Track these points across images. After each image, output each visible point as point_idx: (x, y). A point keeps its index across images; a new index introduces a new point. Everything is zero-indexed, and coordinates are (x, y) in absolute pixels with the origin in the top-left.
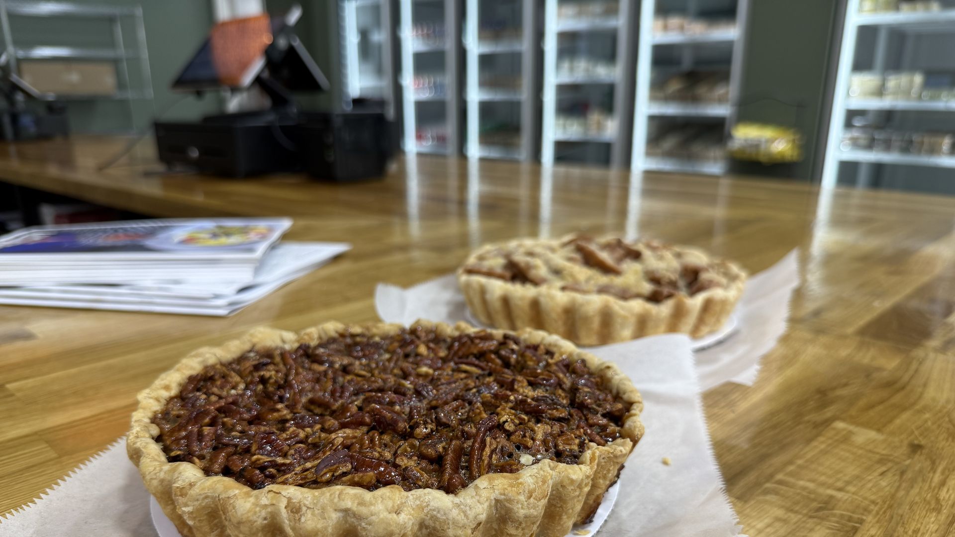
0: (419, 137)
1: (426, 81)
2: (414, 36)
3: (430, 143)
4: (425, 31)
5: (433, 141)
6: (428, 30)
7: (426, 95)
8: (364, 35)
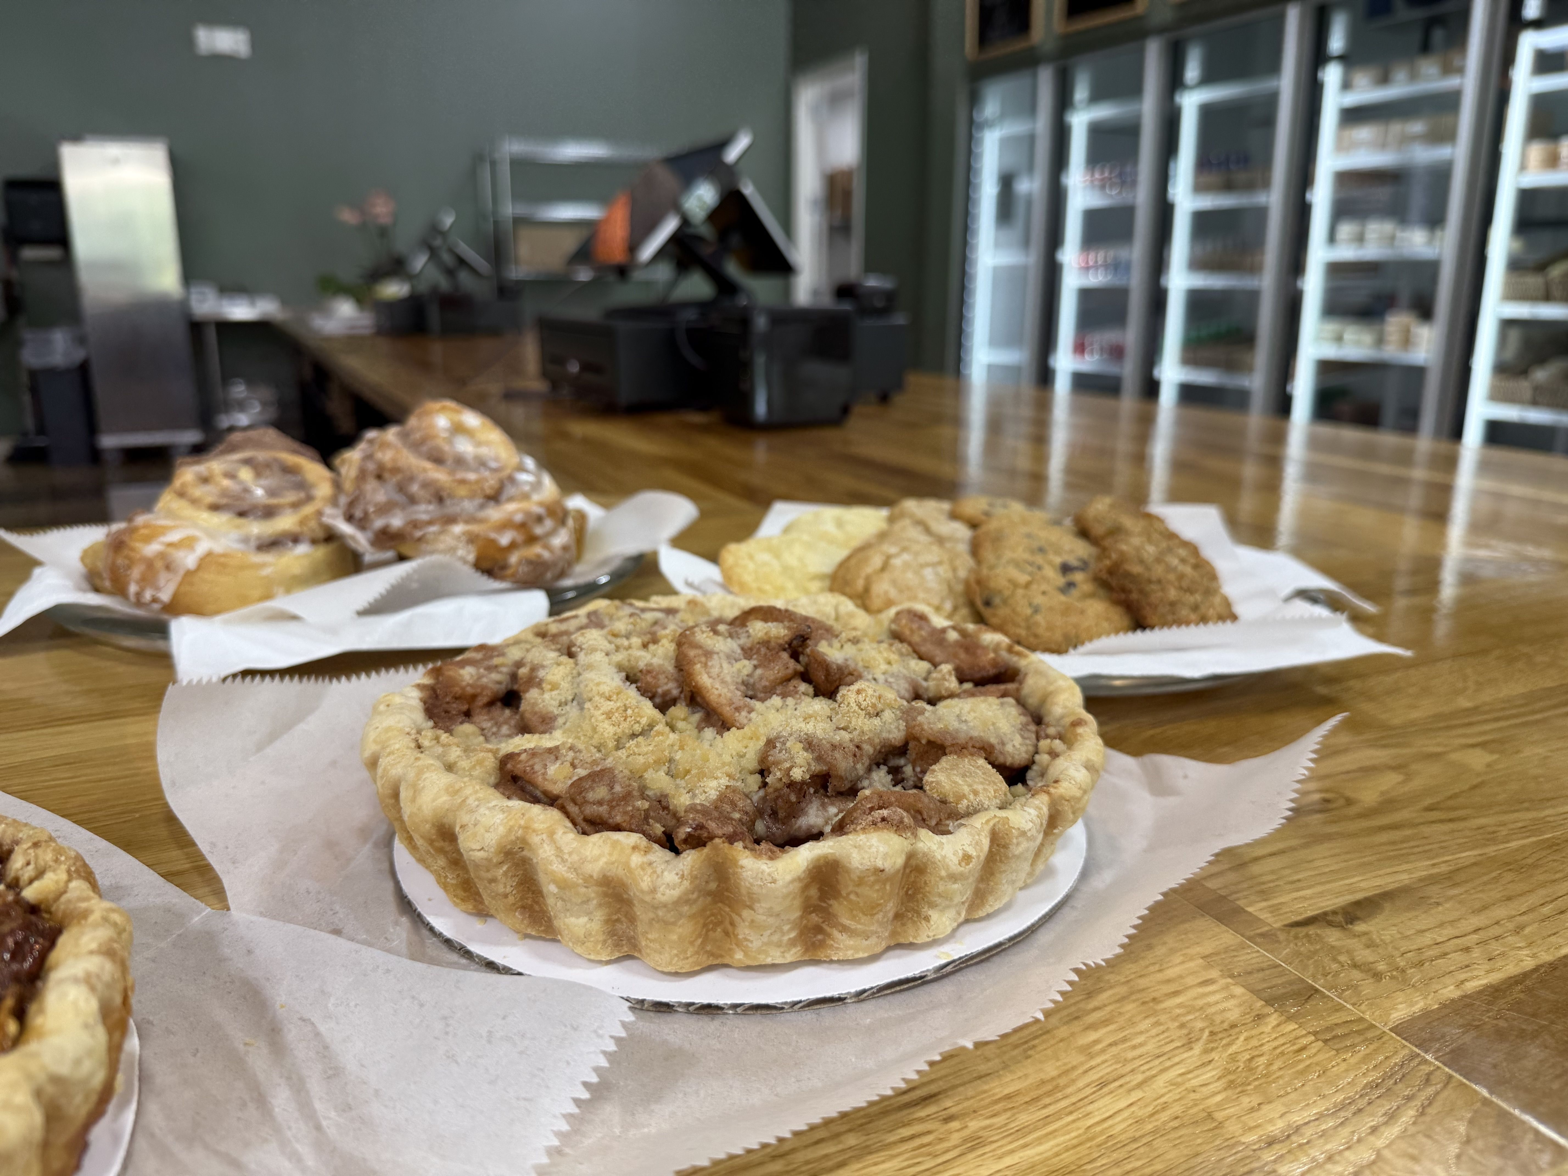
0: (1080, 348)
1: (1099, 256)
2: (1088, 183)
3: (1096, 357)
4: (1106, 174)
5: (1101, 355)
6: (1110, 173)
7: (1096, 280)
8: (1006, 182)
